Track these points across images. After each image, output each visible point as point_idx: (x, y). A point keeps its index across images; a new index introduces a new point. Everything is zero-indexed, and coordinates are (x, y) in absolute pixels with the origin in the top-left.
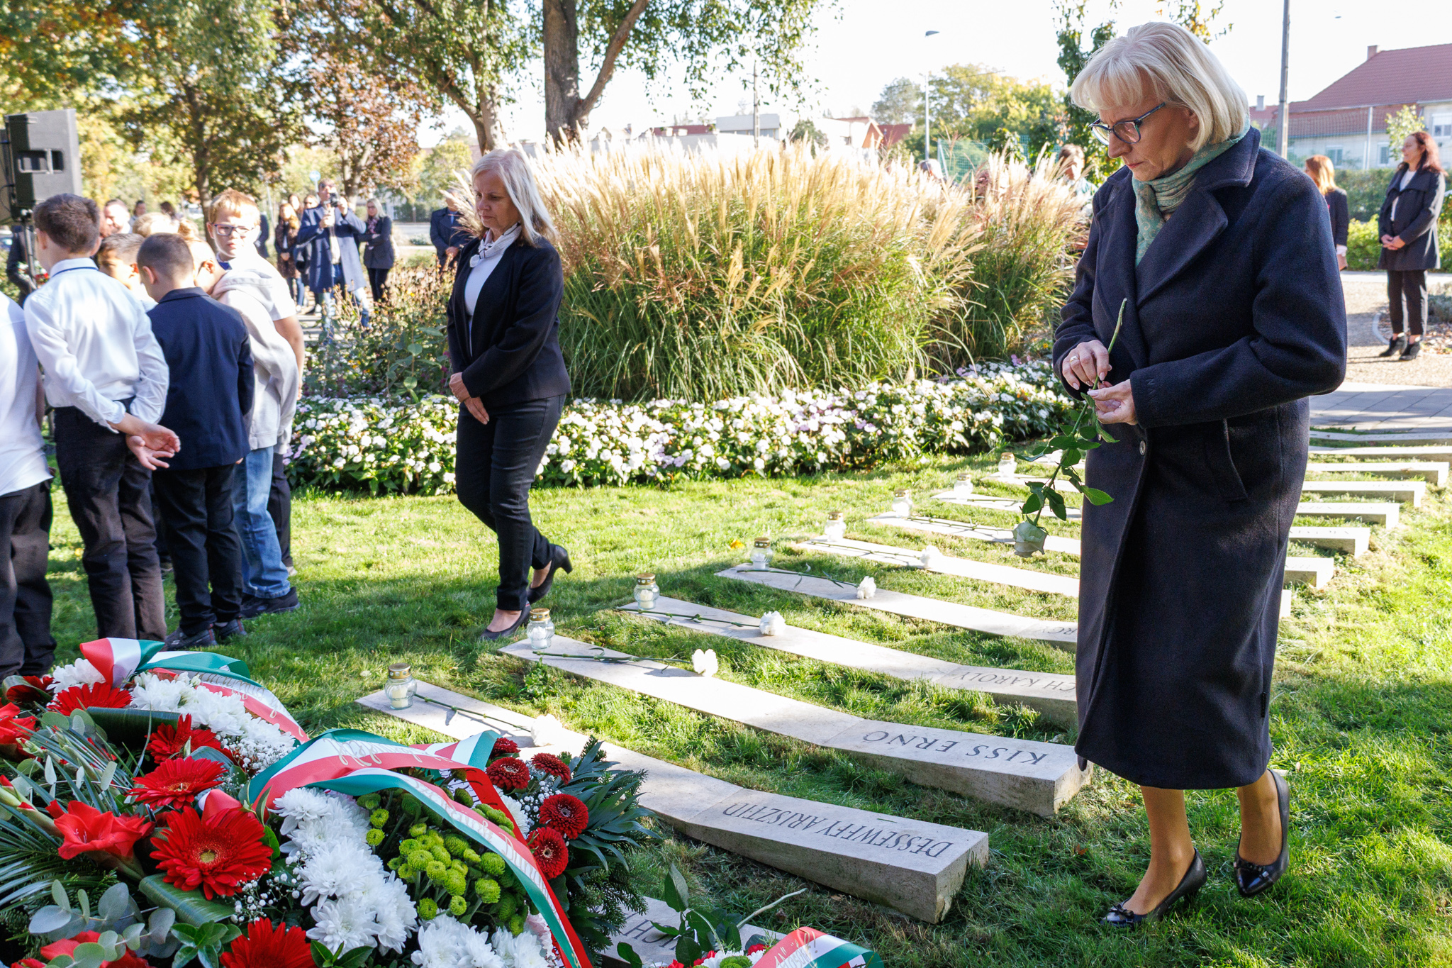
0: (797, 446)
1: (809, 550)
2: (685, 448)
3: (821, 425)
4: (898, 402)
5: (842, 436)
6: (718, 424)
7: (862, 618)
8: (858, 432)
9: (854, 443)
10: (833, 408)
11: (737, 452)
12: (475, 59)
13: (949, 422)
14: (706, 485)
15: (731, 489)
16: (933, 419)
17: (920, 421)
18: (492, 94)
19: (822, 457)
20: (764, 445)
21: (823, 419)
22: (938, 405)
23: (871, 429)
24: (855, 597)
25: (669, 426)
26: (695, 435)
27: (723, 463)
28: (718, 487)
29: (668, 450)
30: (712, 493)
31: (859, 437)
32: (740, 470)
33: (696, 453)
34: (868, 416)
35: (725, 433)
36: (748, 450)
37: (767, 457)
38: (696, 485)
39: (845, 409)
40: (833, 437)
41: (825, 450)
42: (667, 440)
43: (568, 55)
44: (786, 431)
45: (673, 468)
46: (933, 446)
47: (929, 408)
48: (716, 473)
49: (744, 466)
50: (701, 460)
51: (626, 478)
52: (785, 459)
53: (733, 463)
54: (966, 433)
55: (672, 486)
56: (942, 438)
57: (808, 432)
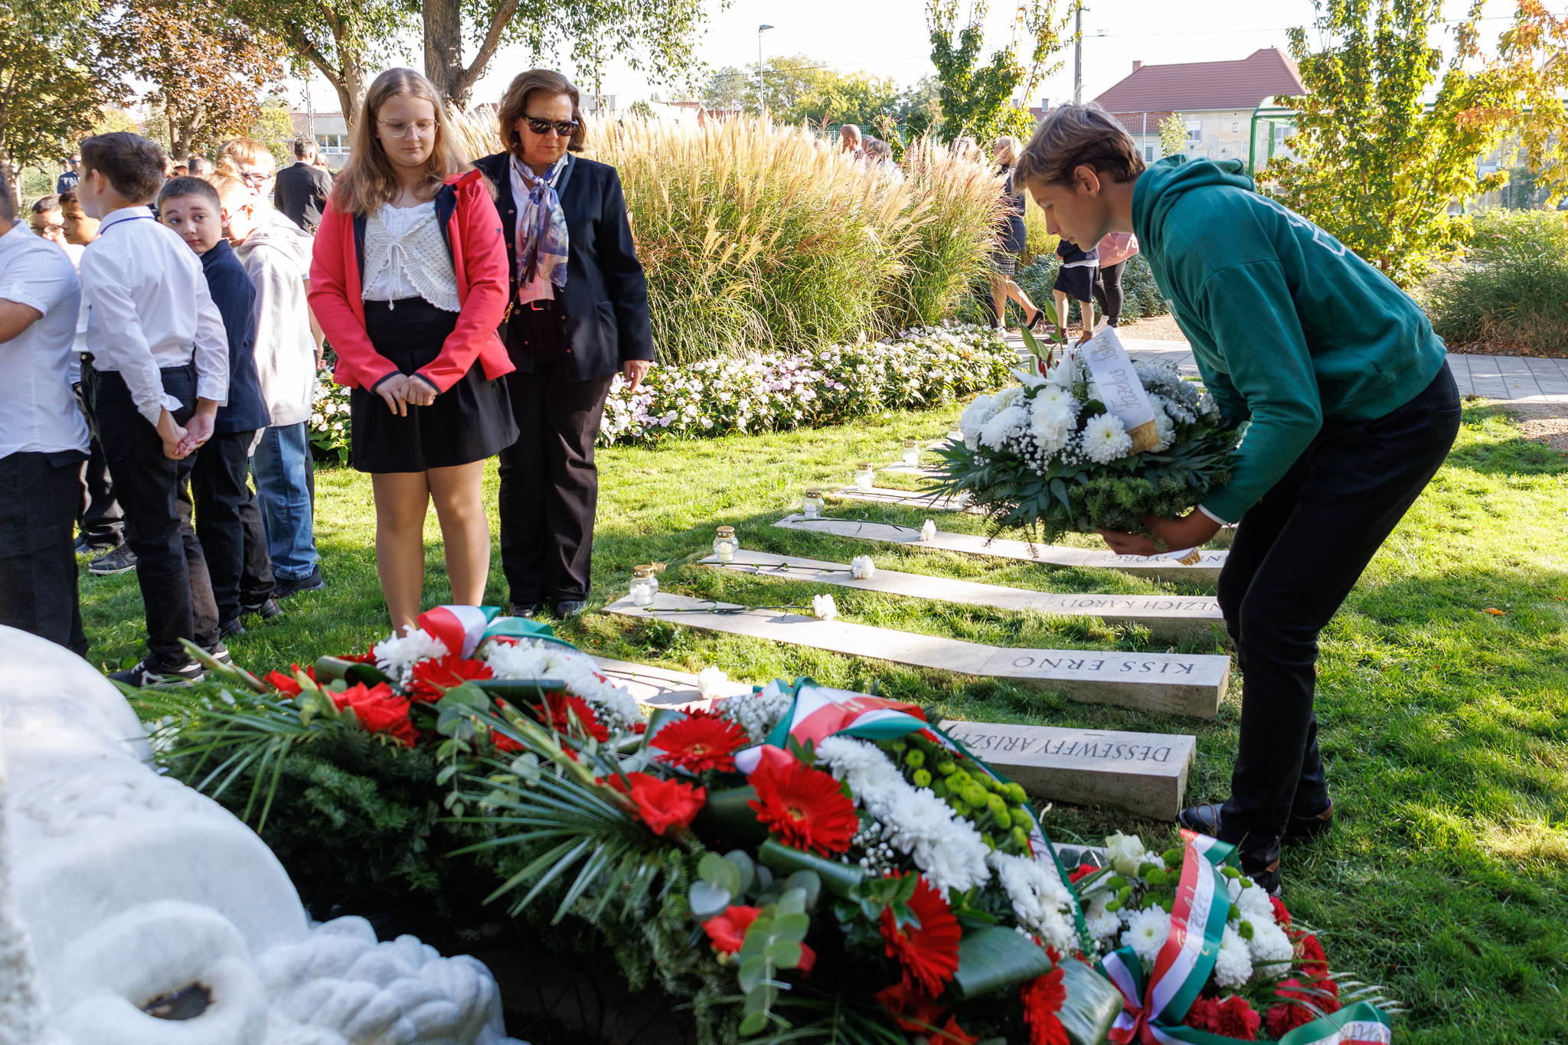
0: (773, 403)
1: (848, 500)
2: (669, 408)
3: (794, 384)
4: (862, 362)
5: (813, 394)
6: (697, 385)
7: (934, 557)
8: (829, 390)
9: (826, 402)
10: (801, 369)
11: (718, 411)
12: (339, 26)
13: (907, 380)
14: (693, 444)
15: (718, 446)
16: (893, 378)
17: (882, 380)
18: (358, 60)
19: (798, 415)
20: (744, 404)
21: (794, 379)
22: (895, 363)
23: (840, 387)
24: (918, 539)
25: (649, 388)
26: (677, 396)
27: (707, 423)
28: (705, 445)
29: (651, 411)
30: (702, 451)
31: (830, 395)
32: (722, 428)
33: (680, 413)
34: (836, 376)
35: (706, 393)
36: (729, 410)
37: (749, 415)
38: (683, 444)
39: (812, 369)
40: (807, 395)
41: (800, 408)
42: (650, 401)
43: (450, 26)
44: (761, 390)
45: (658, 428)
46: (894, 404)
47: (888, 366)
48: (701, 433)
49: (726, 425)
50: (686, 420)
51: (612, 440)
52: (766, 417)
53: (716, 422)
54: (921, 390)
55: (659, 446)
56: (902, 394)
57: (781, 391)
